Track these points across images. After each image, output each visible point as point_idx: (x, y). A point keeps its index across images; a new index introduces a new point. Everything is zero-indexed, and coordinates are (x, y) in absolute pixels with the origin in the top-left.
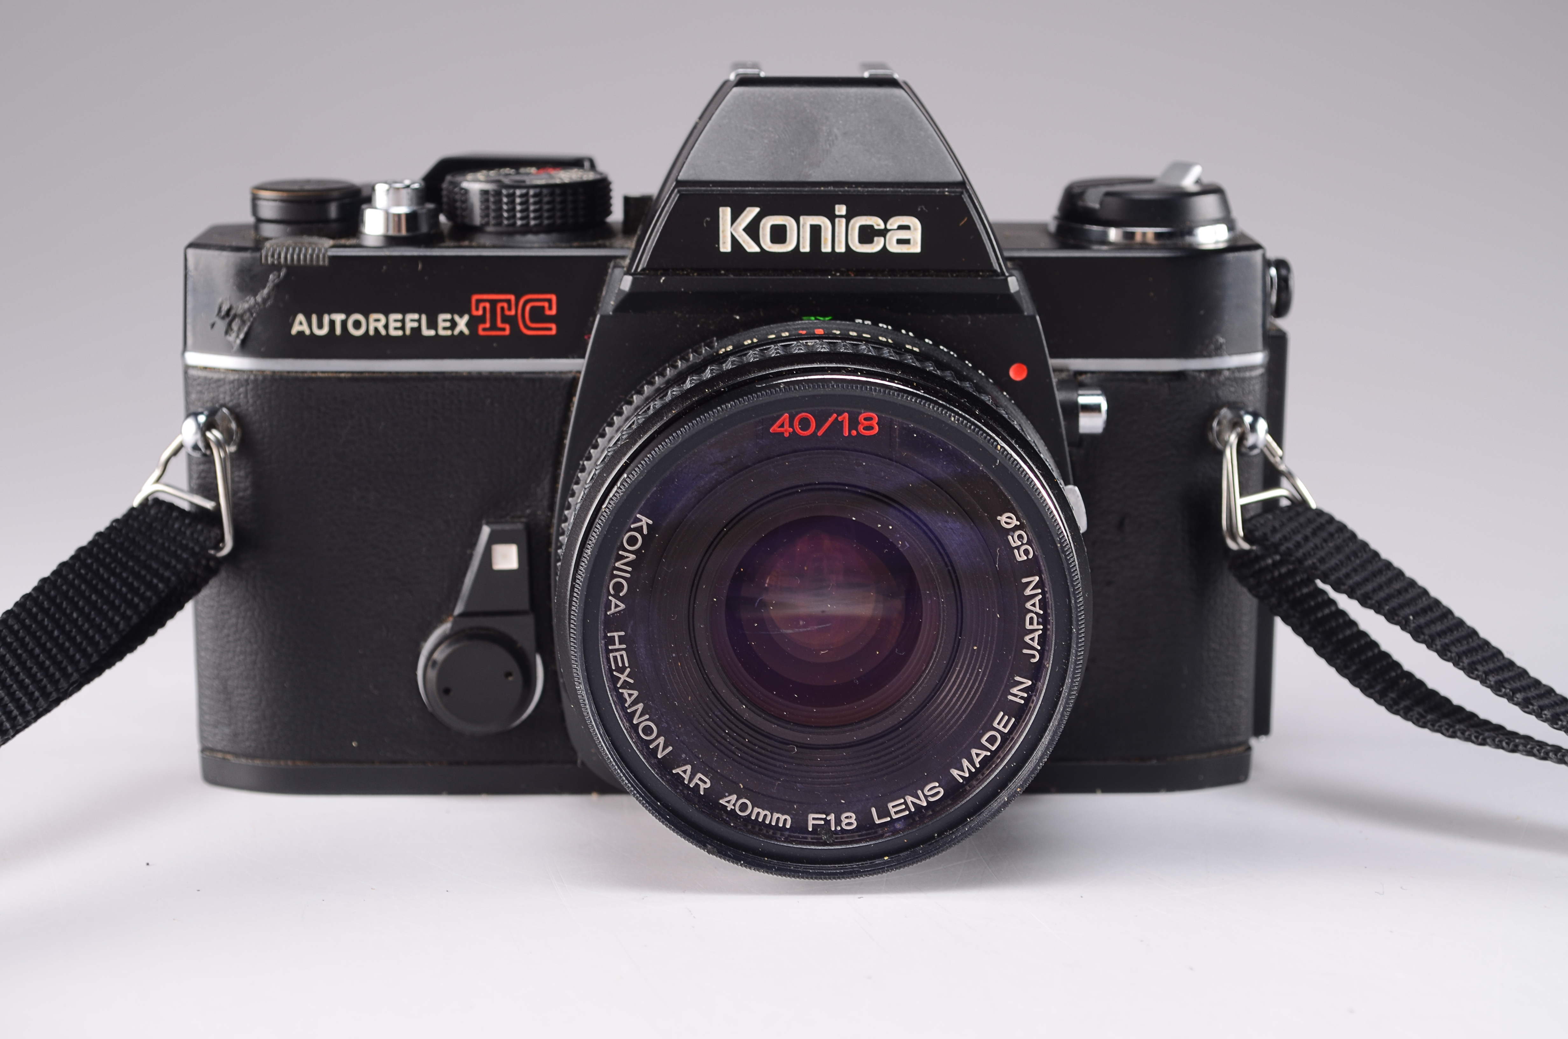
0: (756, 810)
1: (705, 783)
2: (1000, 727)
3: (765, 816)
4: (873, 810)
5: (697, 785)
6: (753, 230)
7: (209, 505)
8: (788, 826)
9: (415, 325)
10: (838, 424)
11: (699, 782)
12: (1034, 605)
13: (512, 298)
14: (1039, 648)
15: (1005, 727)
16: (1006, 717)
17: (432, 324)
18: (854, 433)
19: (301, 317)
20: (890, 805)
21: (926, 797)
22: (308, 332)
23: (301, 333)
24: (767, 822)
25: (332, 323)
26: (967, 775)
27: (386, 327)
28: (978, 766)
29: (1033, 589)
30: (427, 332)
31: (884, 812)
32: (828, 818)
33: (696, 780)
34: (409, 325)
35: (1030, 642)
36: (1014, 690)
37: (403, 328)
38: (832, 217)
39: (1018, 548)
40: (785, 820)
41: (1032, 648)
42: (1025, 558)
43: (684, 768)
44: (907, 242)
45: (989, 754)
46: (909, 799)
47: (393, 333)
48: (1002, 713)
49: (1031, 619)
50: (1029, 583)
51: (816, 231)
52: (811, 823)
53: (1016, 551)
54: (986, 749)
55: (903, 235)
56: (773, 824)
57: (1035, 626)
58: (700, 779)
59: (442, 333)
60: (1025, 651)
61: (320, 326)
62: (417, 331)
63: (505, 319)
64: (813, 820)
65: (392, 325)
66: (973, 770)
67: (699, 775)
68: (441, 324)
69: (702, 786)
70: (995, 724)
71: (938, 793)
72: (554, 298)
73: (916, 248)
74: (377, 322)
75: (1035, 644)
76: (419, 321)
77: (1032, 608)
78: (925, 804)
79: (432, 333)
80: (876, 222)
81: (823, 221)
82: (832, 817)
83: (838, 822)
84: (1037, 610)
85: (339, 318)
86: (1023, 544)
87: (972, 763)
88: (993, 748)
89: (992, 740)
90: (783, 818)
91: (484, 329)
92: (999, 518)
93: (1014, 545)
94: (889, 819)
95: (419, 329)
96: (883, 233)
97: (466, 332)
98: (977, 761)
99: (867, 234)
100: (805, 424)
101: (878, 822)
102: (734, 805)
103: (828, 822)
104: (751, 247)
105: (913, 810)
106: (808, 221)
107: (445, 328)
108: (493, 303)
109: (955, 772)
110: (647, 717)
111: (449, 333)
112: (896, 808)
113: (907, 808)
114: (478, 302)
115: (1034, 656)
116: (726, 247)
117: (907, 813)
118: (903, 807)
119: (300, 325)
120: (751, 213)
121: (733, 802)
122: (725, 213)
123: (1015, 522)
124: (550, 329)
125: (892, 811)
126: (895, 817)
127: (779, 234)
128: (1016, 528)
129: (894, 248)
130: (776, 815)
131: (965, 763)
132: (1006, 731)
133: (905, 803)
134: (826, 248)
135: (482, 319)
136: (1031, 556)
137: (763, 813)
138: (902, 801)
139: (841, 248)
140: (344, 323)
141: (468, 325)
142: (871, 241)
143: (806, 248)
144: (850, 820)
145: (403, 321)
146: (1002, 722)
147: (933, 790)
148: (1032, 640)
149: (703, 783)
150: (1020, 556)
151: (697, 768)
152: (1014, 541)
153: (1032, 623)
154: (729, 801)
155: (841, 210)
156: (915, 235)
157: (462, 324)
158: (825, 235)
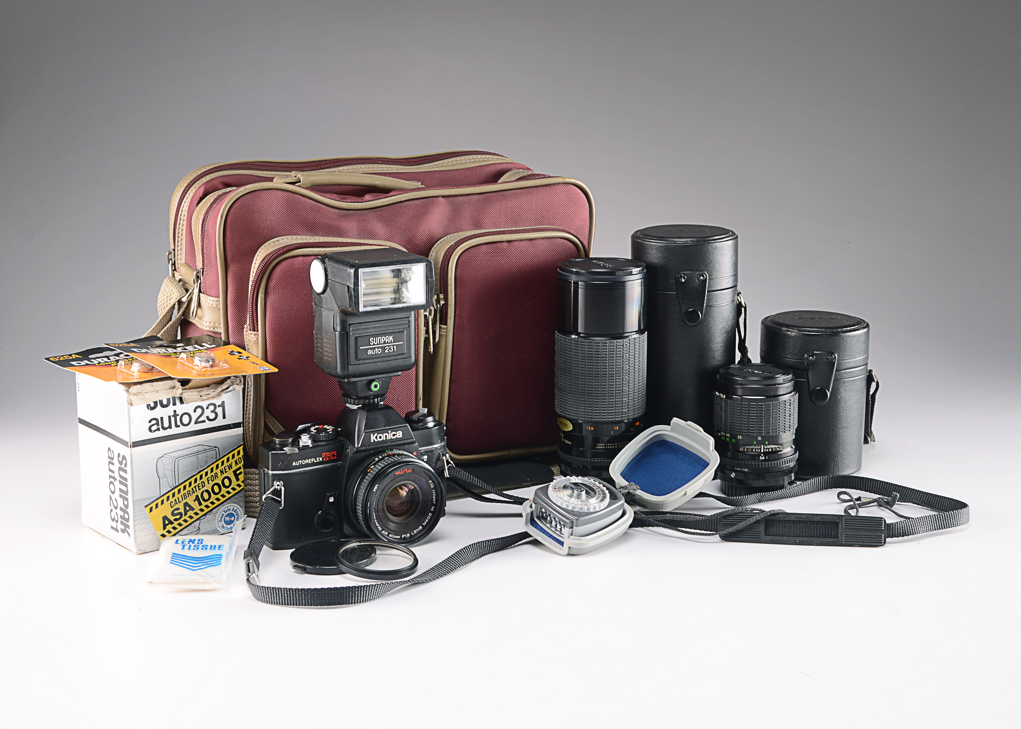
0: (394, 536)
4: (412, 533)
5: (385, 534)
6: (376, 438)
7: (280, 500)
10: (406, 471)
13: (329, 453)
17: (316, 460)
18: (408, 472)
19: (294, 462)
26: (426, 524)
30: (315, 461)
34: (312, 461)
36: (432, 509)
38: (388, 433)
43: (383, 531)
46: (417, 530)
47: (309, 462)
50: (433, 491)
51: (386, 436)
54: (428, 519)
55: (399, 434)
56: (397, 538)
61: (297, 463)
62: (313, 461)
63: (328, 457)
64: (403, 536)
72: (336, 452)
73: (401, 436)
74: (307, 461)
76: (314, 459)
78: (419, 530)
80: (395, 433)
81: (387, 434)
82: (406, 535)
85: (300, 461)
86: (433, 485)
87: (426, 522)
89: (429, 517)
92: (429, 482)
94: (414, 534)
96: (396, 435)
99: (394, 435)
100: (401, 472)
104: (376, 440)
106: (385, 434)
107: (318, 460)
108: (326, 454)
109: (424, 524)
112: (415, 532)
114: (323, 454)
115: (435, 503)
116: (372, 441)
117: (417, 532)
119: (294, 464)
120: (376, 435)
122: (372, 435)
124: (335, 457)
127: (380, 437)
128: (432, 483)
129: (398, 437)
130: (397, 536)
132: (431, 516)
134: (388, 439)
135: (324, 458)
136: (434, 487)
139: (390, 438)
143: (384, 439)
144: (408, 535)
146: (430, 514)
147: (421, 527)
148: (434, 500)
149: (387, 533)
150: (432, 487)
151: (386, 531)
152: (431, 485)
153: (434, 497)
154: (390, 536)
155: (390, 432)
156: (401, 434)
157: (321, 459)
158: (387, 436)
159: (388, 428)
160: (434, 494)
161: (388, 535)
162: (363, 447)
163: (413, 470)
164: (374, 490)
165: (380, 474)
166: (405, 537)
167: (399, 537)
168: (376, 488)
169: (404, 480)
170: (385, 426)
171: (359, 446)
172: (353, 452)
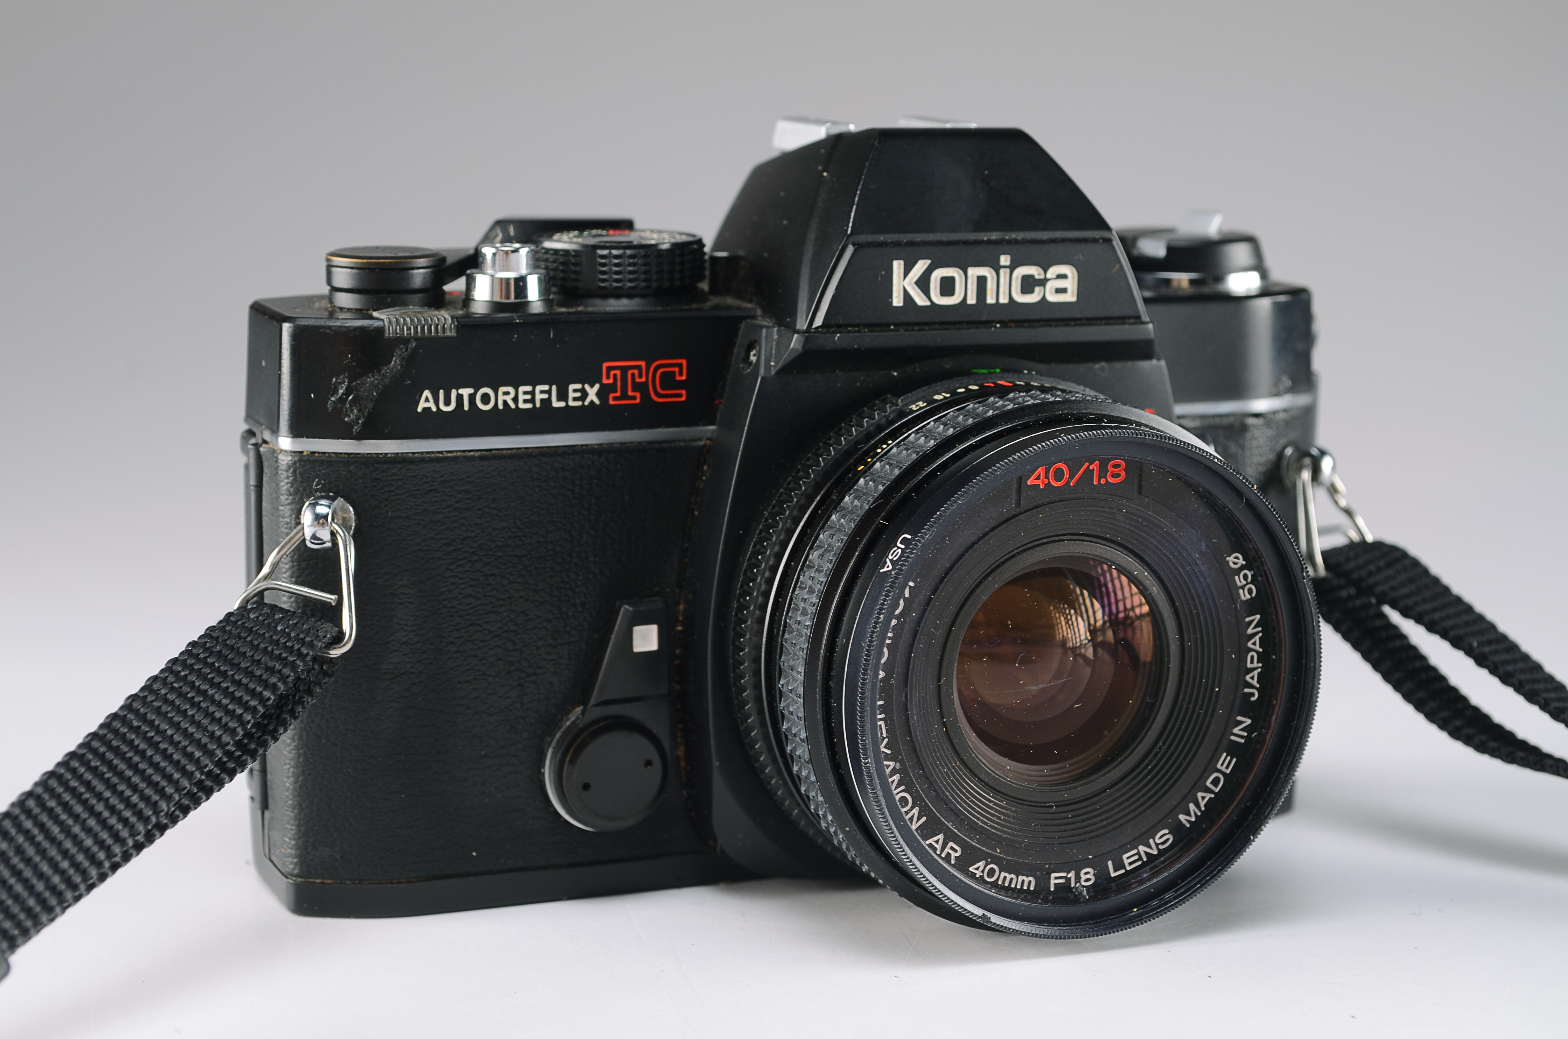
0: (1003, 874)
1: (956, 851)
2: (1223, 769)
3: (1012, 879)
4: (1110, 863)
5: (949, 854)
6: (923, 283)
8: (1032, 889)
9: (545, 396)
10: (1089, 473)
11: (951, 852)
12: (1254, 644)
13: (643, 364)
14: (1258, 686)
15: (1227, 767)
16: (1229, 758)
17: (563, 395)
18: (1103, 481)
19: (427, 393)
20: (1125, 856)
21: (1157, 845)
22: (434, 409)
23: (427, 410)
24: (1013, 886)
25: (460, 397)
26: (1193, 819)
27: (515, 400)
28: (1203, 809)
29: (1254, 628)
30: (556, 404)
31: (1119, 865)
32: (1069, 876)
33: (947, 850)
34: (539, 397)
35: (1250, 681)
36: (1236, 730)
37: (532, 401)
38: (997, 268)
39: (1243, 587)
40: (1030, 882)
41: (1252, 687)
42: (1249, 597)
43: (936, 838)
44: (1063, 291)
45: (1213, 796)
46: (1142, 849)
47: (522, 406)
48: (1225, 754)
49: (1252, 657)
50: (1251, 622)
51: (982, 281)
52: (1053, 882)
53: (1241, 591)
54: (1211, 791)
55: (1061, 284)
56: (1019, 887)
57: (1255, 664)
58: (952, 848)
59: (572, 403)
60: (1246, 690)
61: (447, 402)
62: (546, 402)
63: (636, 387)
64: (1056, 879)
65: (521, 397)
66: (1199, 814)
67: (951, 844)
68: (572, 395)
69: (954, 855)
70: (1219, 766)
71: (1168, 840)
72: (684, 362)
73: (1070, 297)
74: (505, 395)
75: (1255, 682)
76: (549, 392)
77: (1253, 647)
78: (1155, 852)
79: (562, 404)
80: (1037, 272)
81: (989, 272)
82: (1072, 875)
83: (1078, 878)
84: (1257, 648)
85: (466, 392)
86: (1248, 584)
87: (1197, 805)
88: (1217, 790)
89: (1216, 782)
90: (1027, 879)
91: (615, 399)
92: (1228, 559)
93: (1239, 584)
94: (1123, 871)
95: (549, 400)
96: (1043, 282)
97: (597, 401)
98: (1202, 804)
99: (1028, 284)
100: (1059, 475)
101: (1113, 875)
102: (983, 871)
103: (1068, 880)
104: (920, 300)
105: (1145, 859)
106: (974, 272)
107: (575, 399)
108: (624, 370)
109: (1182, 817)
110: (903, 788)
111: (579, 403)
112: (1129, 859)
113: (1140, 858)
114: (609, 369)
115: (1253, 695)
116: (897, 301)
117: (1139, 863)
118: (1136, 857)
119: (426, 402)
120: (921, 266)
121: (981, 869)
122: (898, 266)
123: (1241, 562)
124: (680, 396)
125: (1126, 862)
126: (1128, 868)
127: (948, 286)
128: (1242, 568)
129: (1052, 298)
130: (1021, 878)
131: (1192, 807)
132: (1228, 771)
133: (1138, 853)
134: (990, 300)
135: (612, 388)
136: (1254, 594)
137: (1009, 876)
138: (1135, 851)
139: (1004, 300)
140: (472, 397)
141: (598, 394)
142: (1031, 291)
143: (972, 300)
144: (1088, 876)
145: (532, 393)
146: (1225, 763)
147: (1163, 837)
148: (1253, 678)
149: (955, 851)
150: (1244, 596)
151: (950, 837)
152: (1239, 581)
153: (1253, 662)
154: (978, 868)
155: (1005, 260)
156: (1071, 284)
157: (592, 393)
158: (991, 286)
159: (994, 236)
160: (1255, 644)
161: (963, 864)
162: (839, 327)
163: (1136, 469)
164: (888, 567)
165: (933, 474)
166: (1064, 888)
167: (1028, 882)
168: (895, 553)
169: (1077, 536)
170: (979, 227)
171: (819, 321)
172: (785, 358)
